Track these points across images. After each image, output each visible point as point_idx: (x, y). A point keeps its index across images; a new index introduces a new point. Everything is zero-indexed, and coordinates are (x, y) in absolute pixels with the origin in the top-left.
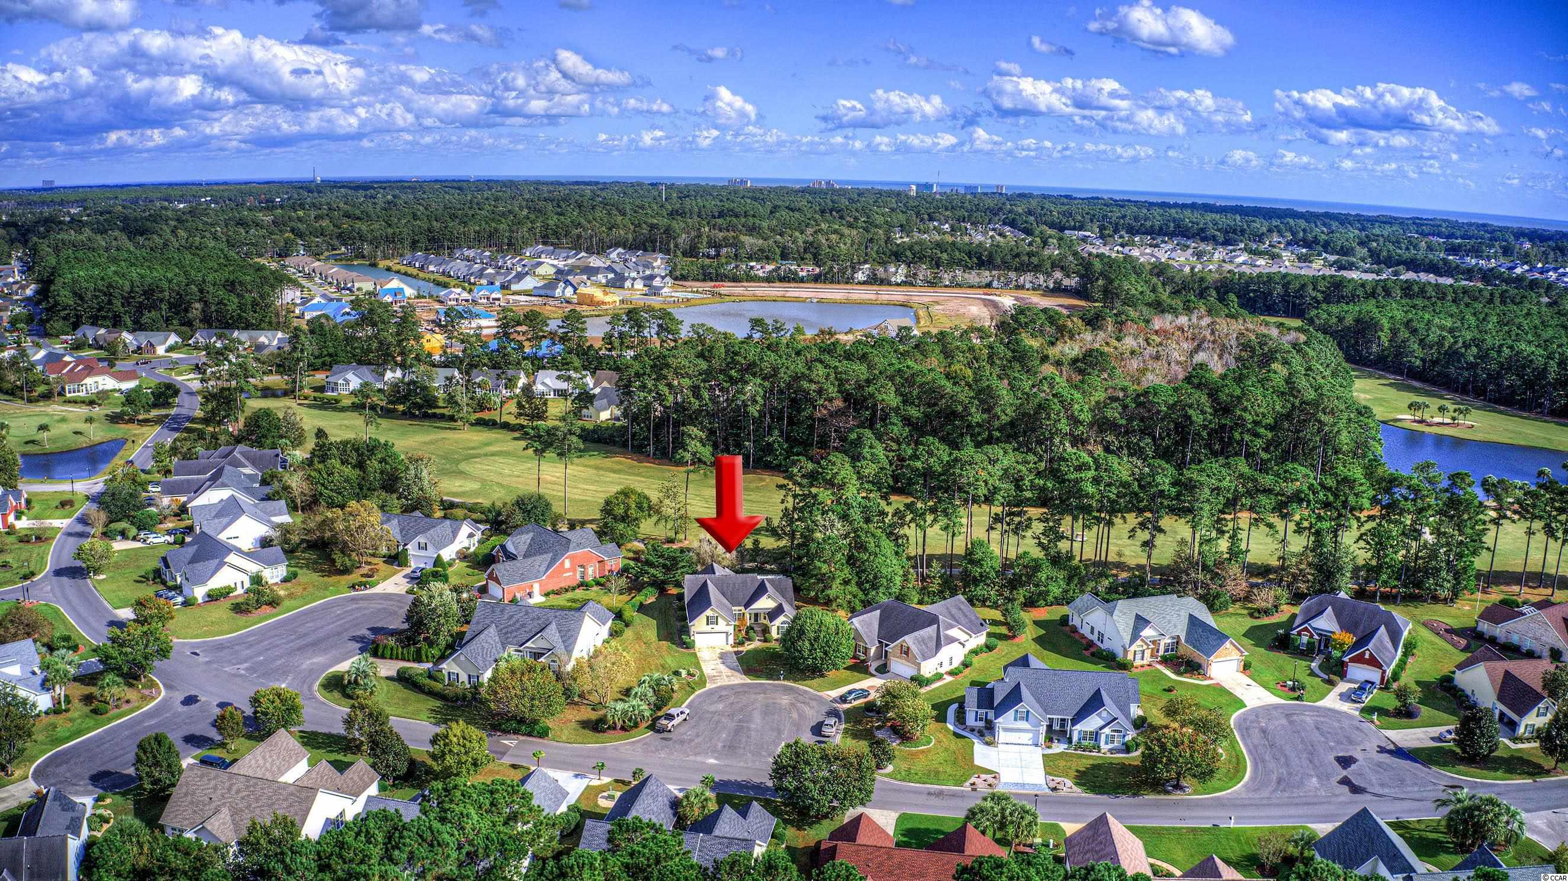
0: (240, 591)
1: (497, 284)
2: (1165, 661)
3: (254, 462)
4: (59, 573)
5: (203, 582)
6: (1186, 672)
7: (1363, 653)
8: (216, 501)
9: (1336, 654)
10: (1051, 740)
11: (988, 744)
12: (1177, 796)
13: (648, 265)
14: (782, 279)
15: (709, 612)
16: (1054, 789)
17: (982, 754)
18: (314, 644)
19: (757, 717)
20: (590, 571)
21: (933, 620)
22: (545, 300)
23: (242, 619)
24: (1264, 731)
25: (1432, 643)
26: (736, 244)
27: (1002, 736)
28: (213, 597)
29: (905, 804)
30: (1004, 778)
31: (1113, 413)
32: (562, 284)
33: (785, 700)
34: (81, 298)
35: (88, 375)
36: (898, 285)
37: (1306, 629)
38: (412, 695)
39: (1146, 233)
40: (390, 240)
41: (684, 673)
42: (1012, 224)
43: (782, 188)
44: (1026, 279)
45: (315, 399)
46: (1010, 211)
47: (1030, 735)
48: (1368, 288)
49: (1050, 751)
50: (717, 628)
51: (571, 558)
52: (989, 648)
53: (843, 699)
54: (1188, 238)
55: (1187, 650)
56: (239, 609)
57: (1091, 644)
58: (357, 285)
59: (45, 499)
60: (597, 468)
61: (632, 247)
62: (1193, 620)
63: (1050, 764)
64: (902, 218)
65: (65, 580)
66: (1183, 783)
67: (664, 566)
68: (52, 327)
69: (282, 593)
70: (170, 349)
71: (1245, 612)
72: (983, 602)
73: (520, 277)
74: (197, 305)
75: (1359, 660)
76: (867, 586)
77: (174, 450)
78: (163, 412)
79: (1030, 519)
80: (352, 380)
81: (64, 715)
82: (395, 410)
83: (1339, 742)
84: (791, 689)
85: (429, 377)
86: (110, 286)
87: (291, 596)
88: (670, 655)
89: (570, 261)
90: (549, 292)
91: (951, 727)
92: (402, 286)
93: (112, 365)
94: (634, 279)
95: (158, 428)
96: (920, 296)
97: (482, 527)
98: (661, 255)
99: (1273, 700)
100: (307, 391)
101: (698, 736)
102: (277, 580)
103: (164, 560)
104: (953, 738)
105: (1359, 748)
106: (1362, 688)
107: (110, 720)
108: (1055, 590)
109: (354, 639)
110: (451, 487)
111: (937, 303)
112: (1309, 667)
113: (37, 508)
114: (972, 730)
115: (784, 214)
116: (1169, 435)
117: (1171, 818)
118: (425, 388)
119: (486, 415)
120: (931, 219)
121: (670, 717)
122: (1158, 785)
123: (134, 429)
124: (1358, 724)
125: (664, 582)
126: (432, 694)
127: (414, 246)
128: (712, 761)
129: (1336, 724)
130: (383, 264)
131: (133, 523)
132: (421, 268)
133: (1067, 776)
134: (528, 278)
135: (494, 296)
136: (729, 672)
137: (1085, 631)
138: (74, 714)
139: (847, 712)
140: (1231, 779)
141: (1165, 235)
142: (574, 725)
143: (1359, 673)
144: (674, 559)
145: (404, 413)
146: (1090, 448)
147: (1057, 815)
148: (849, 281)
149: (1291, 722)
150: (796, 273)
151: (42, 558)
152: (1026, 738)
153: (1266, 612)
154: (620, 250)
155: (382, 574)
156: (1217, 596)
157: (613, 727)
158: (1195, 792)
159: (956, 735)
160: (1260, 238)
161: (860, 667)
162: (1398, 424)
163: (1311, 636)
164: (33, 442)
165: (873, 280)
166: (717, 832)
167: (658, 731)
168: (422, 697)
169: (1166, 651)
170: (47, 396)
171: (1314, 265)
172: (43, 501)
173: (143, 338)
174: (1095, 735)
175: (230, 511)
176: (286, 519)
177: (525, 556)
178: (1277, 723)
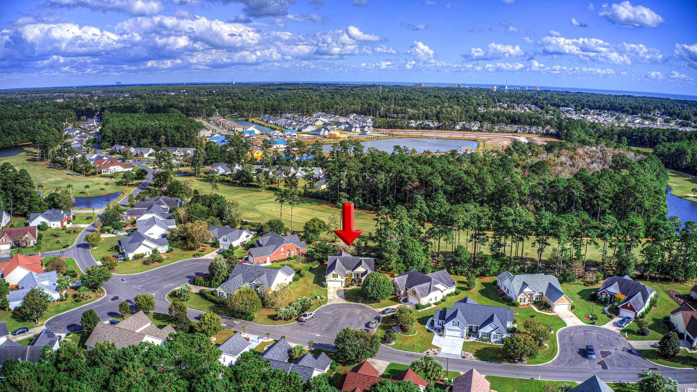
0: (148, 256)
1: (297, 129)
2: (535, 303)
3: (168, 203)
4: (79, 246)
5: (132, 251)
6: (543, 309)
7: (627, 304)
8: (147, 218)
9: (616, 304)
10: (470, 336)
11: (440, 335)
12: (519, 364)
13: (364, 122)
14: (423, 128)
15: (334, 272)
16: (464, 357)
17: (437, 340)
18: (170, 278)
19: (344, 318)
20: (293, 253)
21: (429, 280)
22: (315, 136)
23: (145, 267)
24: (571, 338)
25: (667, 301)
26: (405, 112)
27: (447, 332)
28: (136, 258)
29: (393, 359)
30: (443, 351)
31: (539, 190)
32: (323, 129)
33: (358, 311)
34: (115, 133)
35: (111, 165)
36: (475, 131)
37: (604, 292)
38: (204, 301)
39: (597, 109)
40: (255, 109)
41: (319, 298)
42: (536, 104)
43: (436, 87)
44: (534, 129)
45: (204, 177)
46: (537, 98)
47: (460, 333)
48: (688, 135)
49: (468, 340)
50: (337, 279)
51: (284, 247)
52: (456, 293)
53: (383, 312)
54: (616, 111)
55: (546, 299)
56: (145, 263)
57: (504, 294)
58: (236, 129)
59: (81, 216)
60: (313, 209)
61: (360, 113)
62: (550, 286)
63: (466, 346)
64: (486, 101)
65: (80, 249)
66: (523, 358)
67: (322, 252)
68: (103, 145)
69: (164, 257)
70: (150, 155)
71: (582, 283)
72: (462, 273)
73: (306, 126)
74: (163, 137)
75: (625, 307)
76: (409, 264)
77: (138, 197)
78: (140, 181)
79: (488, 237)
80: (221, 170)
81: (64, 302)
82: (236, 183)
83: (605, 345)
84: (363, 307)
85: (250, 169)
86: (127, 128)
87: (168, 258)
88: (316, 290)
89: (331, 119)
90: (318, 133)
91: (427, 327)
92: (255, 129)
93: (124, 161)
94: (356, 128)
95: (136, 188)
96: (483, 136)
97: (253, 233)
98: (372, 117)
99: (580, 323)
100: (202, 174)
101: (315, 324)
102: (164, 252)
103: (119, 242)
104: (426, 332)
105: (614, 348)
106: (623, 320)
107: (81, 305)
108: (494, 269)
109: (188, 277)
110: (248, 216)
111: (490, 139)
112: (603, 309)
113: (77, 219)
114: (436, 329)
115: (432, 99)
116: (564, 201)
117: (514, 374)
118: (247, 173)
119: (273, 186)
120: (499, 101)
121: (305, 316)
122: (511, 359)
123: (127, 188)
124: (617, 337)
125: (322, 259)
126: (211, 301)
127: (265, 112)
128: (318, 335)
129: (607, 336)
130: (251, 120)
131: (113, 227)
132: (267, 122)
133: (471, 352)
134: (310, 127)
135: (293, 134)
136: (339, 298)
137: (503, 288)
138: (68, 301)
139: (384, 318)
140: (547, 358)
141: (606, 109)
142: (266, 317)
143: (625, 313)
144: (327, 249)
145: (239, 184)
146: (528, 206)
147: (458, 368)
148: (453, 129)
149: (585, 334)
150: (429, 125)
151: (74, 240)
152: (458, 334)
153: (592, 283)
154: (355, 115)
155: (207, 251)
156: (568, 275)
157: (280, 318)
158: (528, 363)
159: (428, 331)
160: (649, 111)
161: (396, 299)
162: (687, 198)
163: (607, 295)
164: (83, 192)
165: (464, 129)
166: (300, 364)
167: (299, 321)
168: (207, 302)
169: (537, 299)
170: (94, 174)
171: (671, 124)
172: (81, 217)
173: (139, 150)
174: (489, 335)
175: (152, 222)
176: (174, 227)
177: (266, 245)
178: (579, 334)
